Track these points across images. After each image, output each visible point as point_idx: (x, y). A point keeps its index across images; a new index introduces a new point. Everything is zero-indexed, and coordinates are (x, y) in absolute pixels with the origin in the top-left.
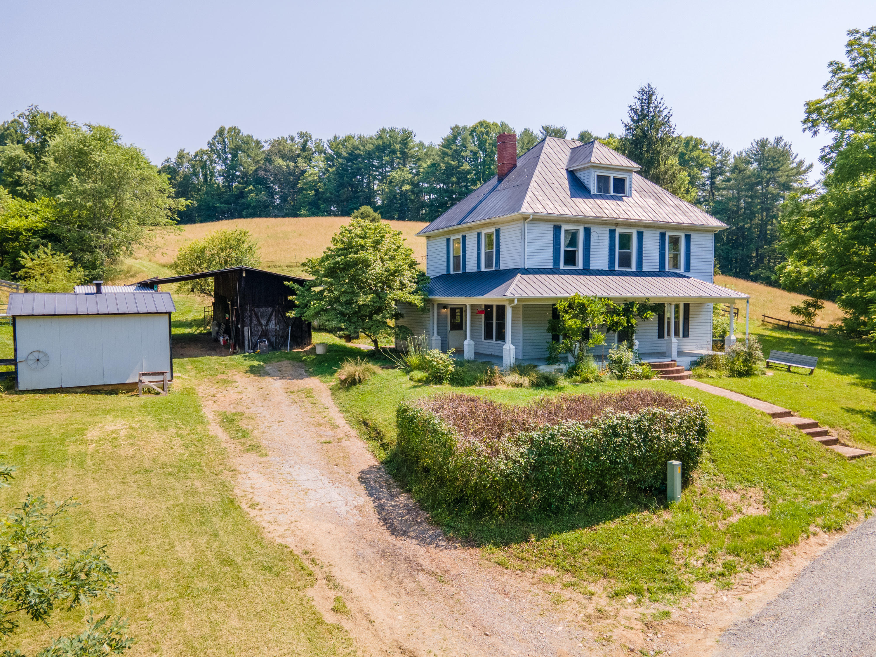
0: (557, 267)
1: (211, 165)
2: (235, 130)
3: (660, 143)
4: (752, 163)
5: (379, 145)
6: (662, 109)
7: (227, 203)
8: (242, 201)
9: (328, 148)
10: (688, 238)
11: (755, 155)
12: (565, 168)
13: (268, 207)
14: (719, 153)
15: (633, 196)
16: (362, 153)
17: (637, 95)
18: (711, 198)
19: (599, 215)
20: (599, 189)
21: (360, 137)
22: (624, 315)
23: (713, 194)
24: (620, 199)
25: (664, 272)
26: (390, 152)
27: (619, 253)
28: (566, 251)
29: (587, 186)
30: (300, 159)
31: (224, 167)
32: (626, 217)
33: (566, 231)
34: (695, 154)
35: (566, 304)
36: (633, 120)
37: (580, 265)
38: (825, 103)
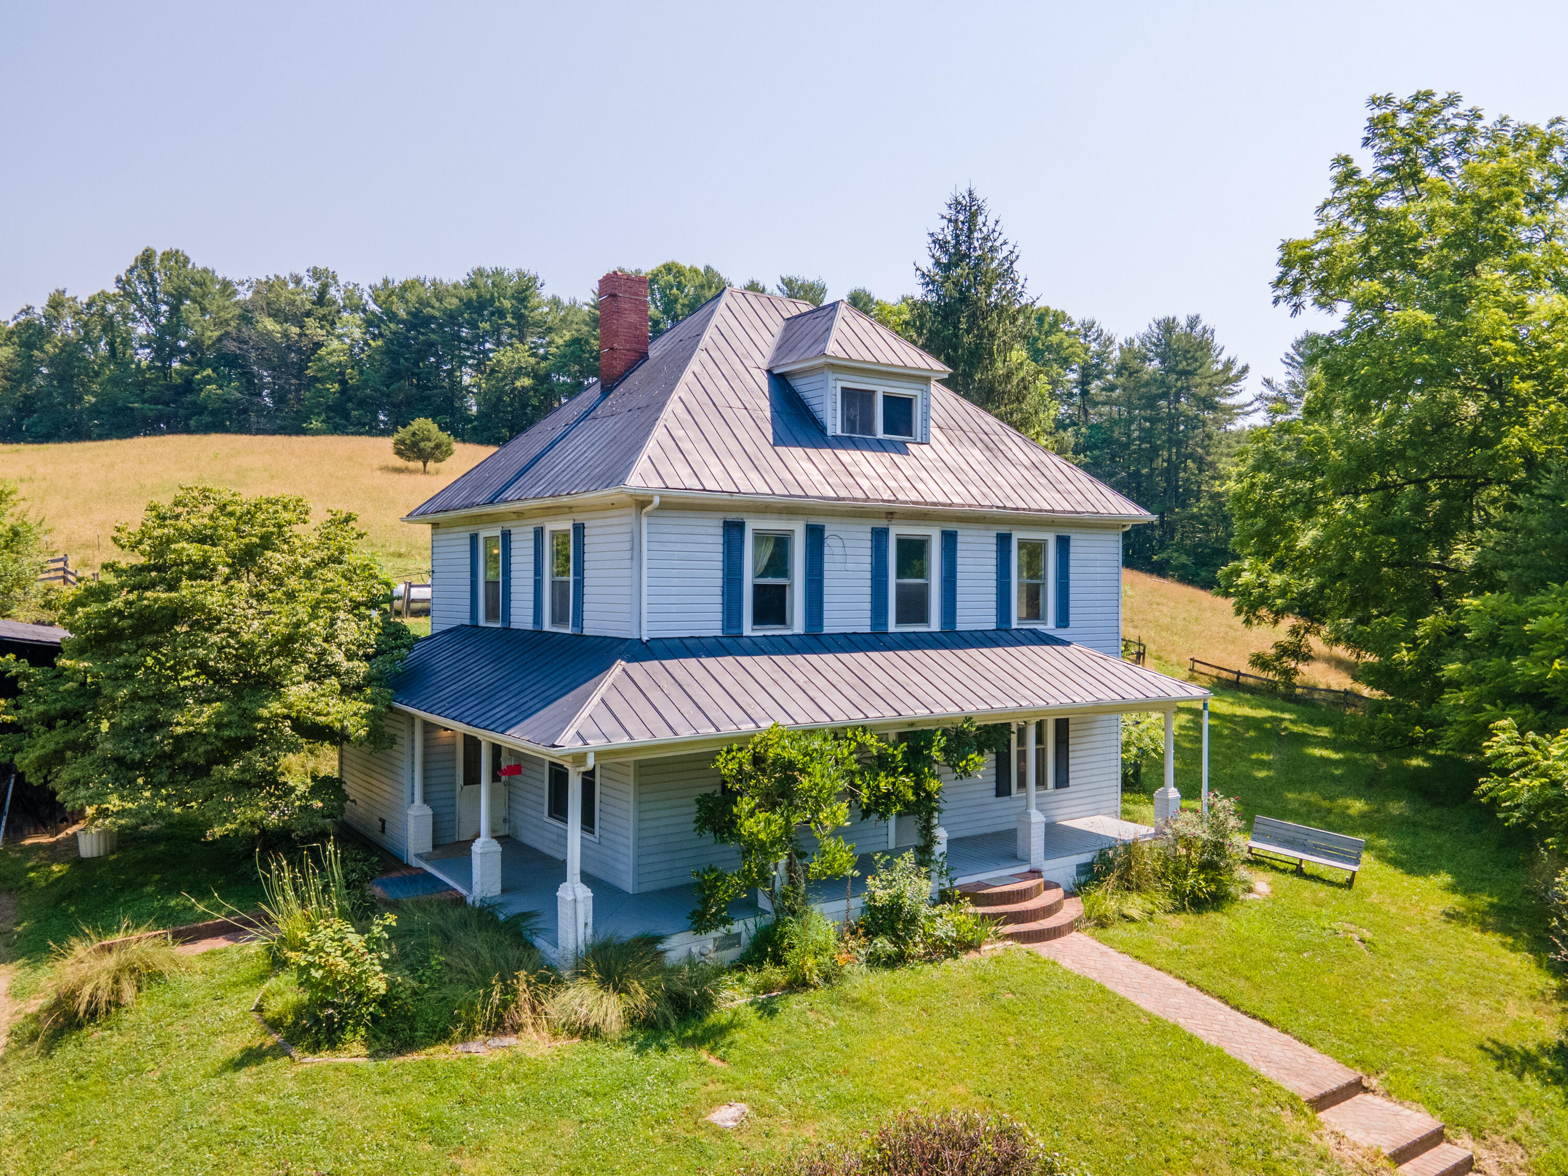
0: (734, 632)
1: (125, 324)
2: (176, 258)
3: (994, 315)
4: (1151, 360)
5: (470, 300)
6: (997, 244)
7: (155, 400)
8: (190, 398)
9: (370, 302)
10: (1063, 544)
11: (1155, 345)
12: (765, 366)
13: (245, 411)
14: (1095, 340)
15: (932, 441)
16: (437, 314)
17: (947, 212)
18: (1083, 418)
19: (843, 493)
20: (849, 423)
21: (434, 283)
22: (906, 772)
23: (1086, 413)
24: (901, 449)
25: (1008, 631)
26: (492, 314)
27: (898, 586)
28: (757, 588)
29: (819, 415)
30: (310, 321)
31: (153, 330)
32: (914, 496)
33: (760, 537)
34: (1054, 339)
35: (745, 756)
36: (937, 263)
37: (798, 624)
38: (1317, 247)
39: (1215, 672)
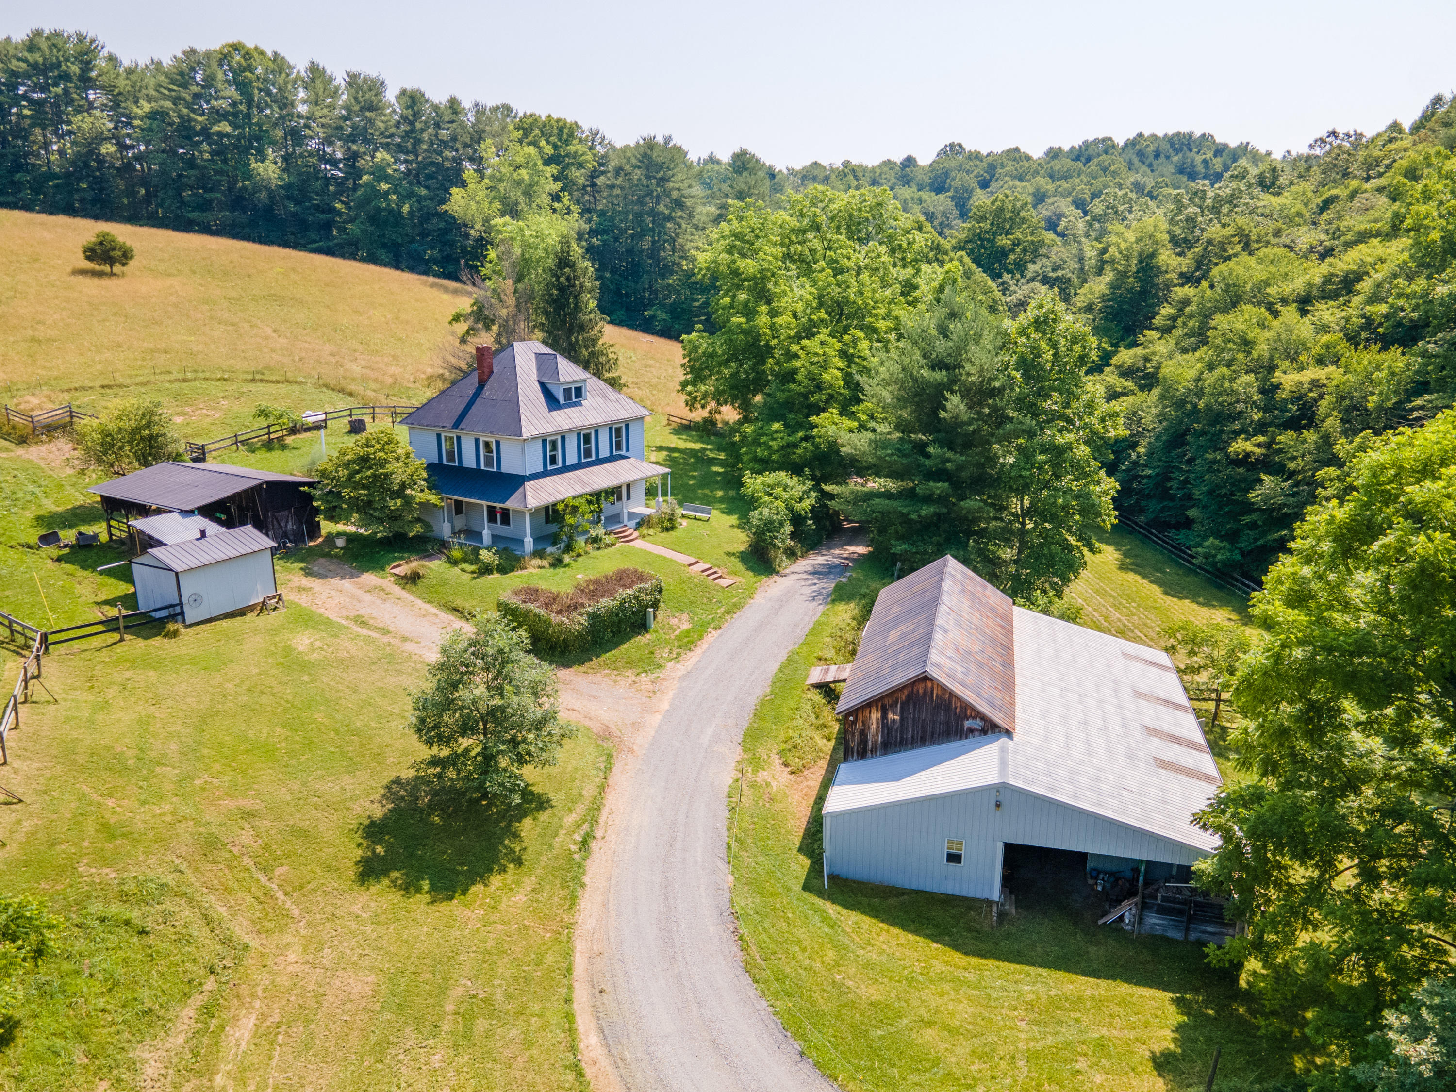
0: (547, 470)
10: (627, 426)
11: (641, 156)
12: (536, 379)
14: (600, 145)
15: (588, 399)
19: (568, 424)
20: (566, 400)
22: (596, 503)
24: (581, 404)
25: (613, 457)
27: (584, 448)
28: (550, 456)
29: (558, 399)
32: (586, 421)
33: (550, 443)
37: (561, 465)
39: (679, 421)
